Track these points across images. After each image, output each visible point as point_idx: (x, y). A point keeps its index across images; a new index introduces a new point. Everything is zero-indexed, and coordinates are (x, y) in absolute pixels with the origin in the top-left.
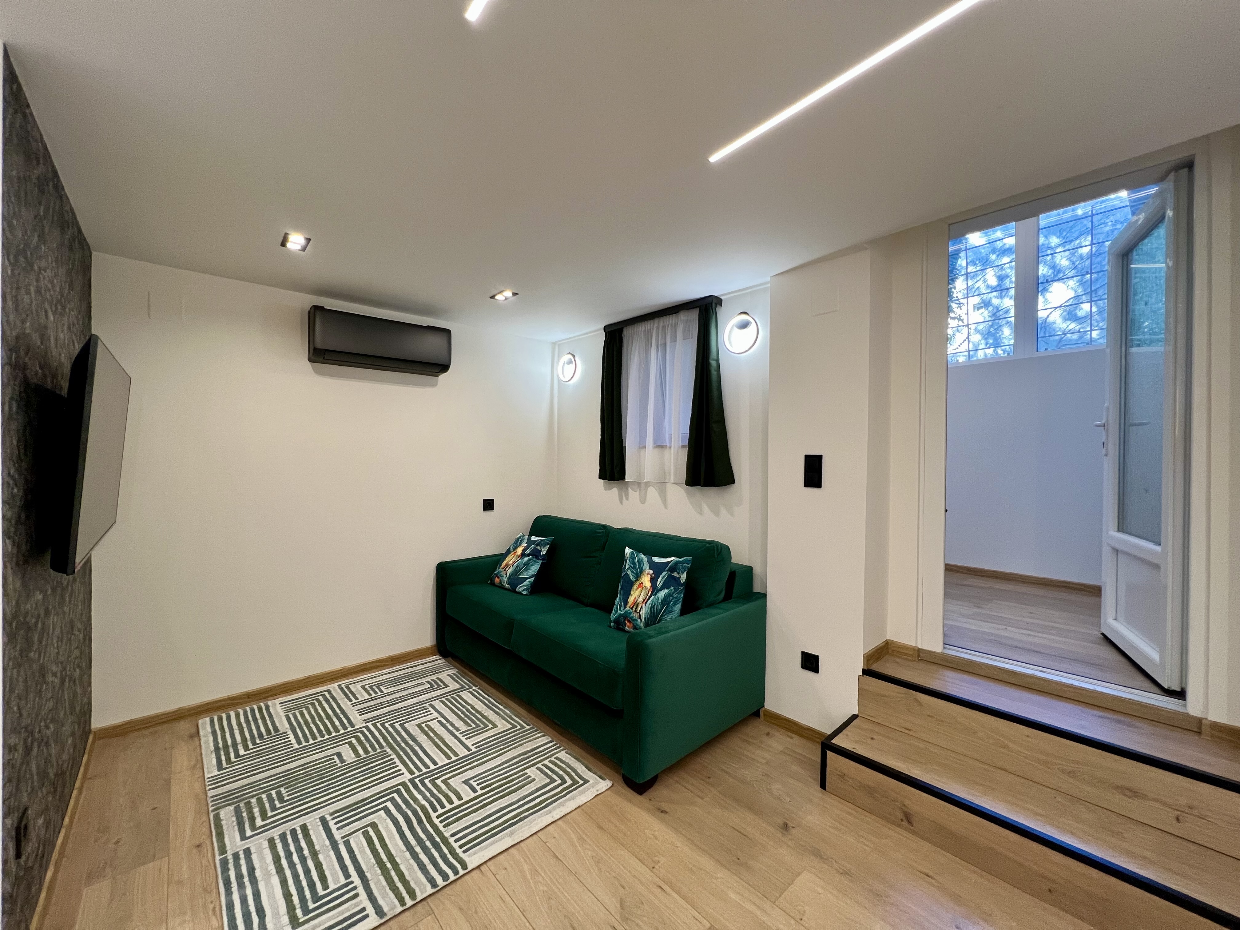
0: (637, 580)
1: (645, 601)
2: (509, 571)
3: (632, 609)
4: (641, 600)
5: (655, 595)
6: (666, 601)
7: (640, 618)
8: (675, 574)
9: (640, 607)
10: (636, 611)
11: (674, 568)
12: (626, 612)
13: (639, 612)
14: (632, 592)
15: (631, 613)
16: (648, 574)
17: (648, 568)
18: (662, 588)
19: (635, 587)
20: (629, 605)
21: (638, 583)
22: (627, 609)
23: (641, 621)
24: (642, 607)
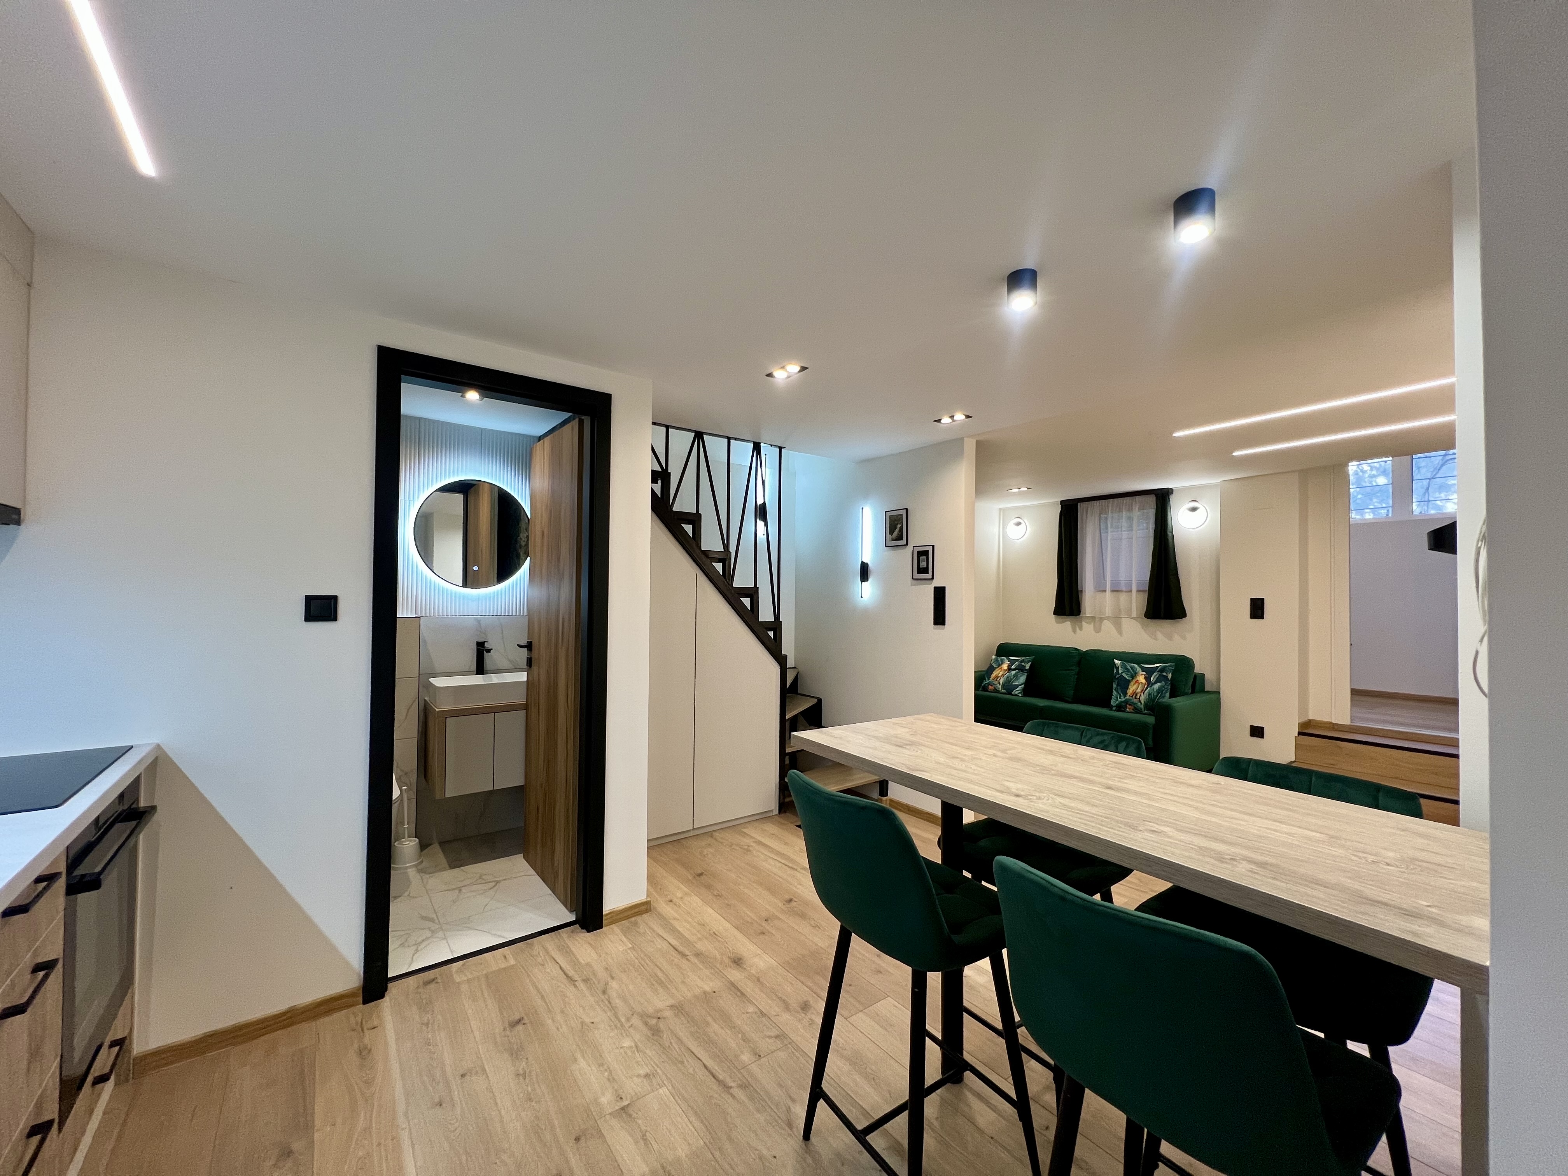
0: (1133, 679)
1: (1143, 691)
2: (1001, 681)
3: (1132, 697)
4: (1139, 690)
5: (1151, 687)
6: (1160, 691)
7: (1140, 701)
8: (1164, 674)
9: (1139, 695)
10: (1135, 698)
11: (1163, 670)
12: (1126, 699)
13: (1139, 698)
14: (1130, 687)
15: (1131, 700)
16: (1142, 675)
17: (1141, 671)
18: (1155, 683)
19: (1132, 683)
20: (1129, 695)
21: (1134, 681)
22: (1127, 697)
23: (1141, 703)
24: (1140, 695)
